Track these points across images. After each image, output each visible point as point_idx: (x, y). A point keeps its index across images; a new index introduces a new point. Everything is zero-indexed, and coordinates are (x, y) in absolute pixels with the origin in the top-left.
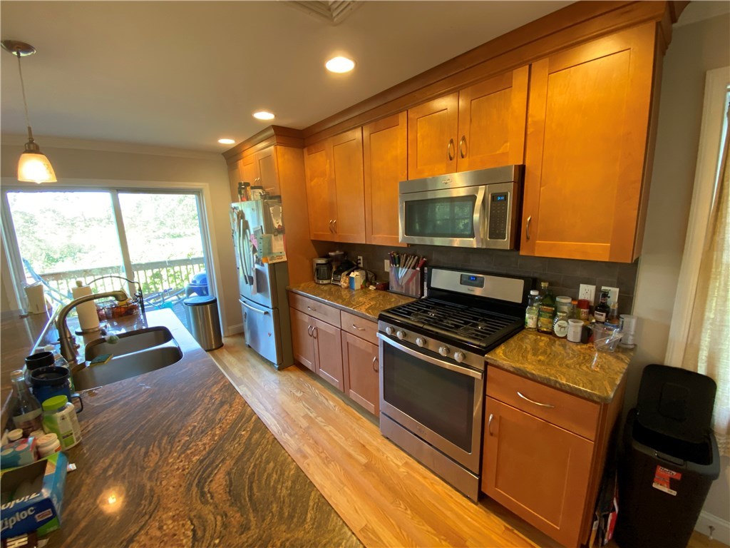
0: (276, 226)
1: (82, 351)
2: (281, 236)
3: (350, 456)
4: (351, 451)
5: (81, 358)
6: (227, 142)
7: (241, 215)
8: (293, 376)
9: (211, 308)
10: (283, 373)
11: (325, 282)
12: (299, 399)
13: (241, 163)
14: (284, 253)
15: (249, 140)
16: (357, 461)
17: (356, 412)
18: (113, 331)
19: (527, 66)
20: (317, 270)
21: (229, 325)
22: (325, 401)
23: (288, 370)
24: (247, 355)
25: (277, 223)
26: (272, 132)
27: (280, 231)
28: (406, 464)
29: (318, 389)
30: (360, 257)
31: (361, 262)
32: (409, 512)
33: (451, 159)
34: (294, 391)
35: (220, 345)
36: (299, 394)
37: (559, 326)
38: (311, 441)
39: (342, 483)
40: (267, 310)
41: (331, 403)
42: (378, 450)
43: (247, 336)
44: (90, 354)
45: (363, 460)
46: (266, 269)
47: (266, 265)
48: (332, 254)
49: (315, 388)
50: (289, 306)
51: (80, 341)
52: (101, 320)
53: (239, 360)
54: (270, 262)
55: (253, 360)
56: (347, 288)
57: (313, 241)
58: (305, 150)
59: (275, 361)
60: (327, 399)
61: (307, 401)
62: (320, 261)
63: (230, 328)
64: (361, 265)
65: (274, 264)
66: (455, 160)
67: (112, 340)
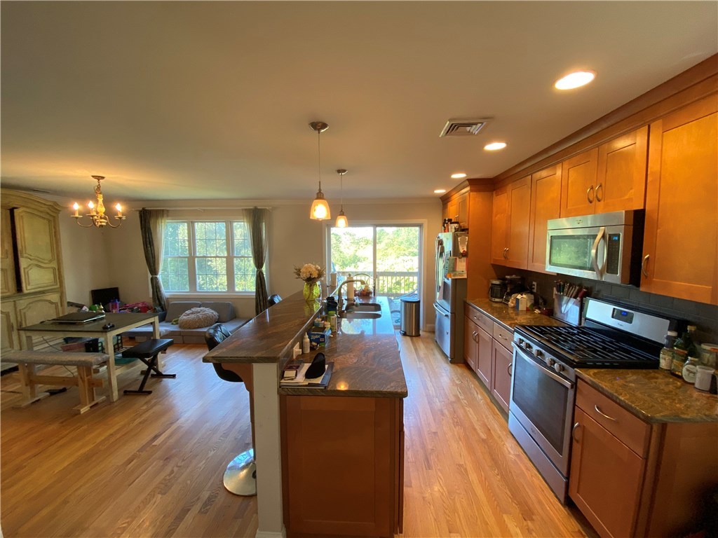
0: (462, 251)
1: (345, 306)
2: (465, 259)
3: (475, 429)
4: (477, 427)
5: (344, 309)
6: (440, 191)
7: (441, 243)
8: (460, 370)
9: (416, 306)
10: (453, 365)
11: (497, 300)
12: (457, 385)
13: (449, 204)
14: (465, 272)
15: (455, 189)
16: (478, 434)
17: (497, 410)
18: (358, 301)
19: (647, 127)
20: (491, 288)
21: (427, 323)
22: (475, 393)
23: (459, 366)
24: (433, 346)
25: (462, 249)
26: (467, 182)
27: (465, 255)
28: (518, 456)
29: (474, 385)
30: (534, 283)
31: (535, 287)
32: (499, 477)
33: (591, 202)
34: (455, 379)
35: (418, 335)
36: (457, 382)
37: (688, 370)
38: (452, 409)
39: (460, 439)
40: (447, 313)
41: (479, 396)
42: (500, 437)
43: (437, 333)
44: (347, 308)
45: (483, 436)
46: (449, 282)
47: (450, 279)
48: (508, 277)
49: (472, 384)
50: (465, 314)
51: (345, 303)
52: (355, 296)
53: (426, 348)
54: (453, 278)
55: (437, 352)
56: (513, 307)
57: (493, 265)
58: (494, 193)
59: (448, 355)
60: (477, 393)
61: (461, 388)
62: (497, 282)
63: (428, 325)
64: (535, 291)
65: (456, 279)
66: (594, 203)
67: (356, 305)
